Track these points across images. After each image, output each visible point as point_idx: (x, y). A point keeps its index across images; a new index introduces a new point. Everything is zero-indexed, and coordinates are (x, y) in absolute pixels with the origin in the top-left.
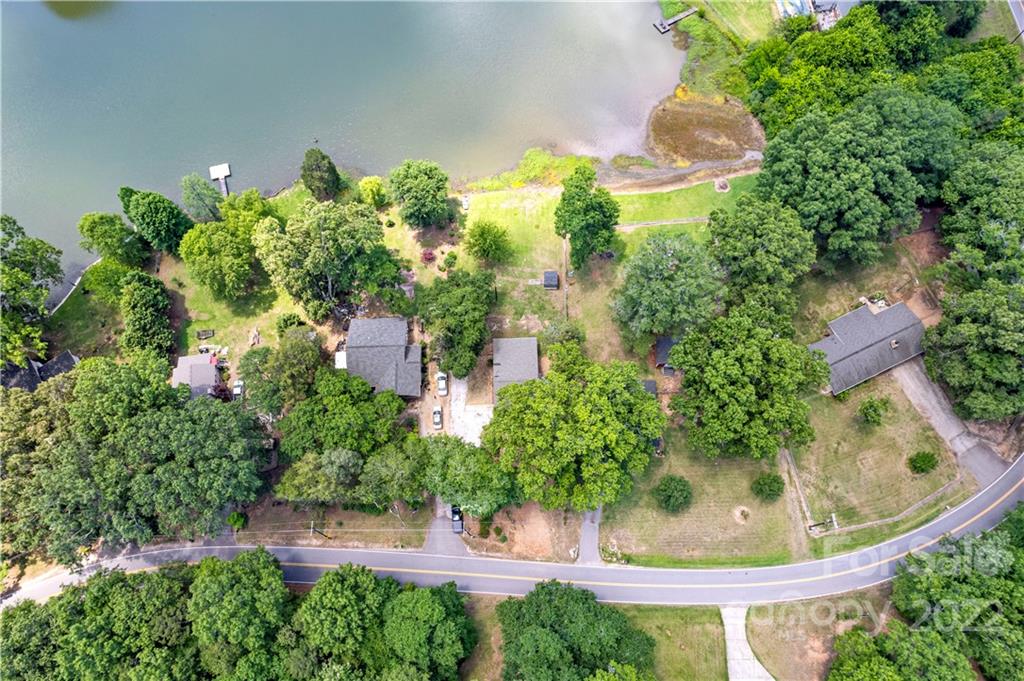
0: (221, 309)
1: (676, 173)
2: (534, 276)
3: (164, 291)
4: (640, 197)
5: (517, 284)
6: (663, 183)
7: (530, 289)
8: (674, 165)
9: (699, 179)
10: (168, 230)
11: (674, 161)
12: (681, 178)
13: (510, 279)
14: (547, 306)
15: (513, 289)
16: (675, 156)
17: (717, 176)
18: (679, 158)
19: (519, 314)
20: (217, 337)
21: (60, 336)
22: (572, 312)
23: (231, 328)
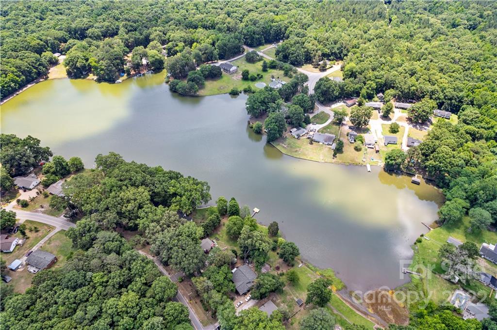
0: (225, 237)
1: (366, 311)
2: (297, 297)
3: (219, 223)
4: (348, 307)
5: (291, 295)
6: (359, 310)
7: (293, 299)
8: (367, 309)
9: (371, 319)
10: (232, 212)
11: (369, 308)
12: (366, 314)
13: (291, 293)
14: (292, 308)
15: (289, 295)
16: (370, 307)
17: (378, 324)
18: (371, 309)
19: (283, 302)
20: (218, 242)
21: (194, 214)
22: (297, 315)
23: (223, 243)
